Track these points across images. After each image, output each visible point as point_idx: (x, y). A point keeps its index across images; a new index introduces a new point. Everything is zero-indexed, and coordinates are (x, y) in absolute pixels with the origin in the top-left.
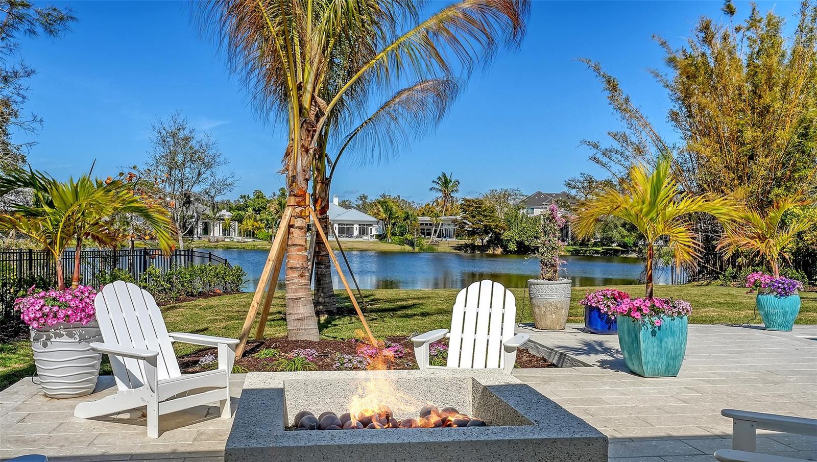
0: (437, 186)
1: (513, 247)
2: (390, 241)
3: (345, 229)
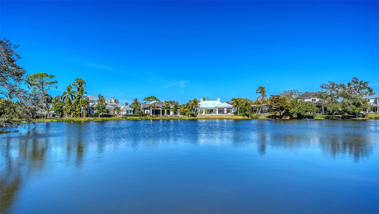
1: (295, 116)
2: (239, 115)
3: (221, 111)
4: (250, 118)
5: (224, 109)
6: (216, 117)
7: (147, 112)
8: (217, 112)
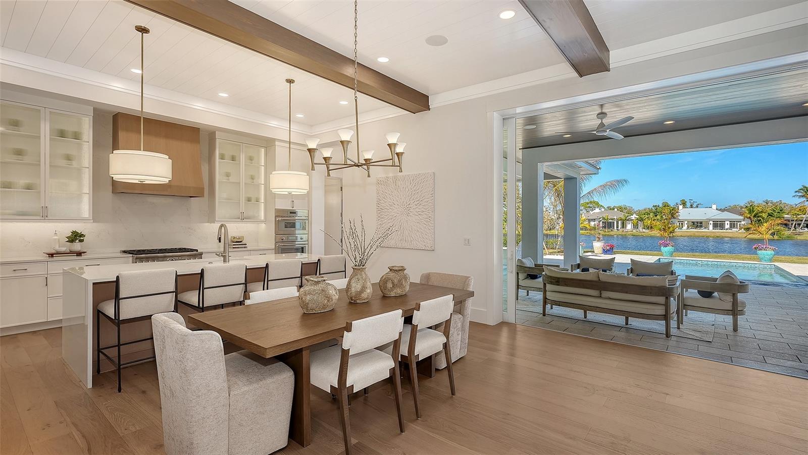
0: (800, 194)
3: (719, 224)
5: (725, 222)
6: (708, 234)
8: (711, 227)
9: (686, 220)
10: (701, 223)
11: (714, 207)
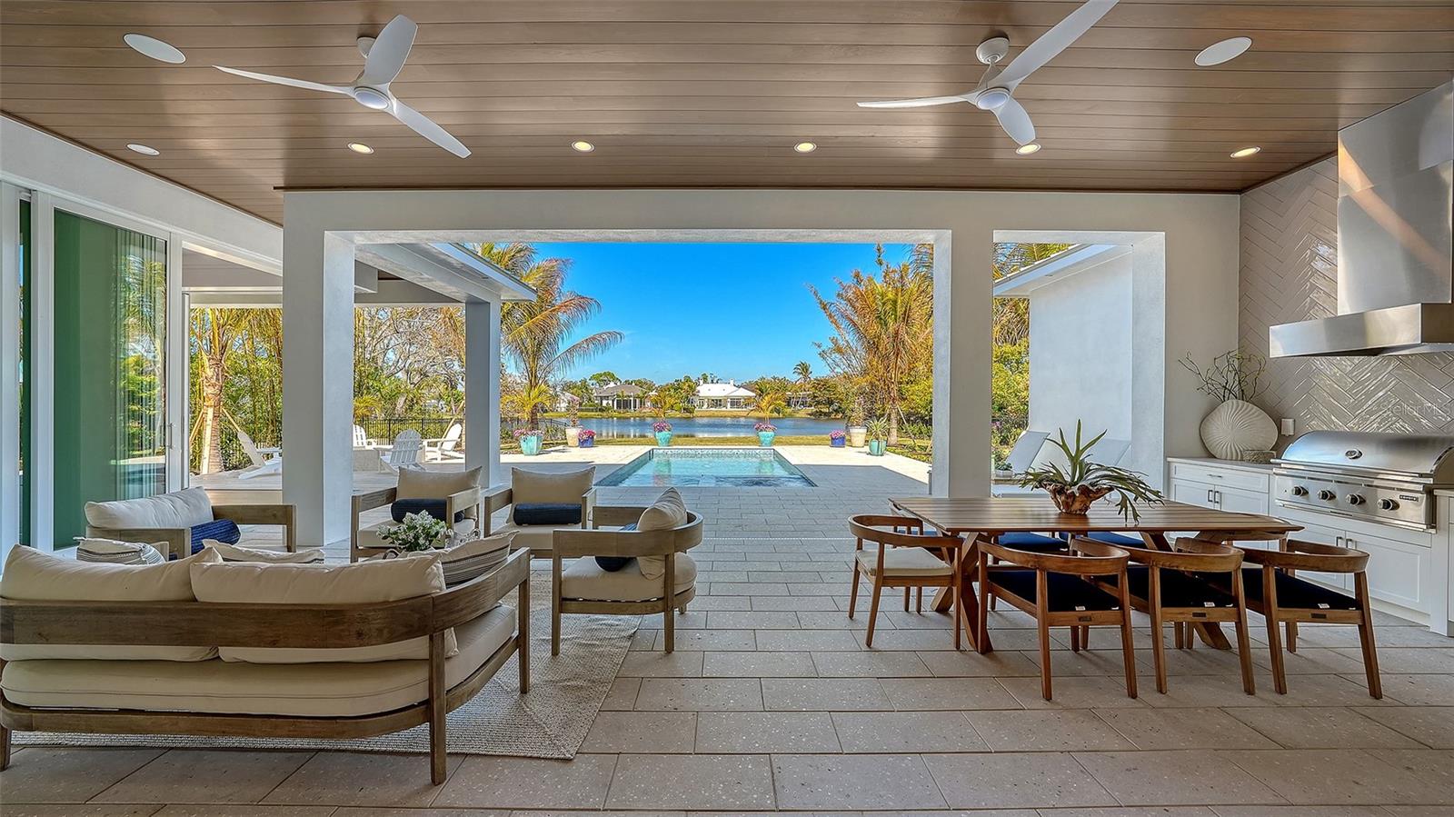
0: (799, 370)
3: (735, 402)
4: (781, 415)
5: (741, 399)
6: (726, 414)
7: (608, 404)
8: (729, 404)
9: (706, 397)
10: (720, 401)
11: (732, 382)
